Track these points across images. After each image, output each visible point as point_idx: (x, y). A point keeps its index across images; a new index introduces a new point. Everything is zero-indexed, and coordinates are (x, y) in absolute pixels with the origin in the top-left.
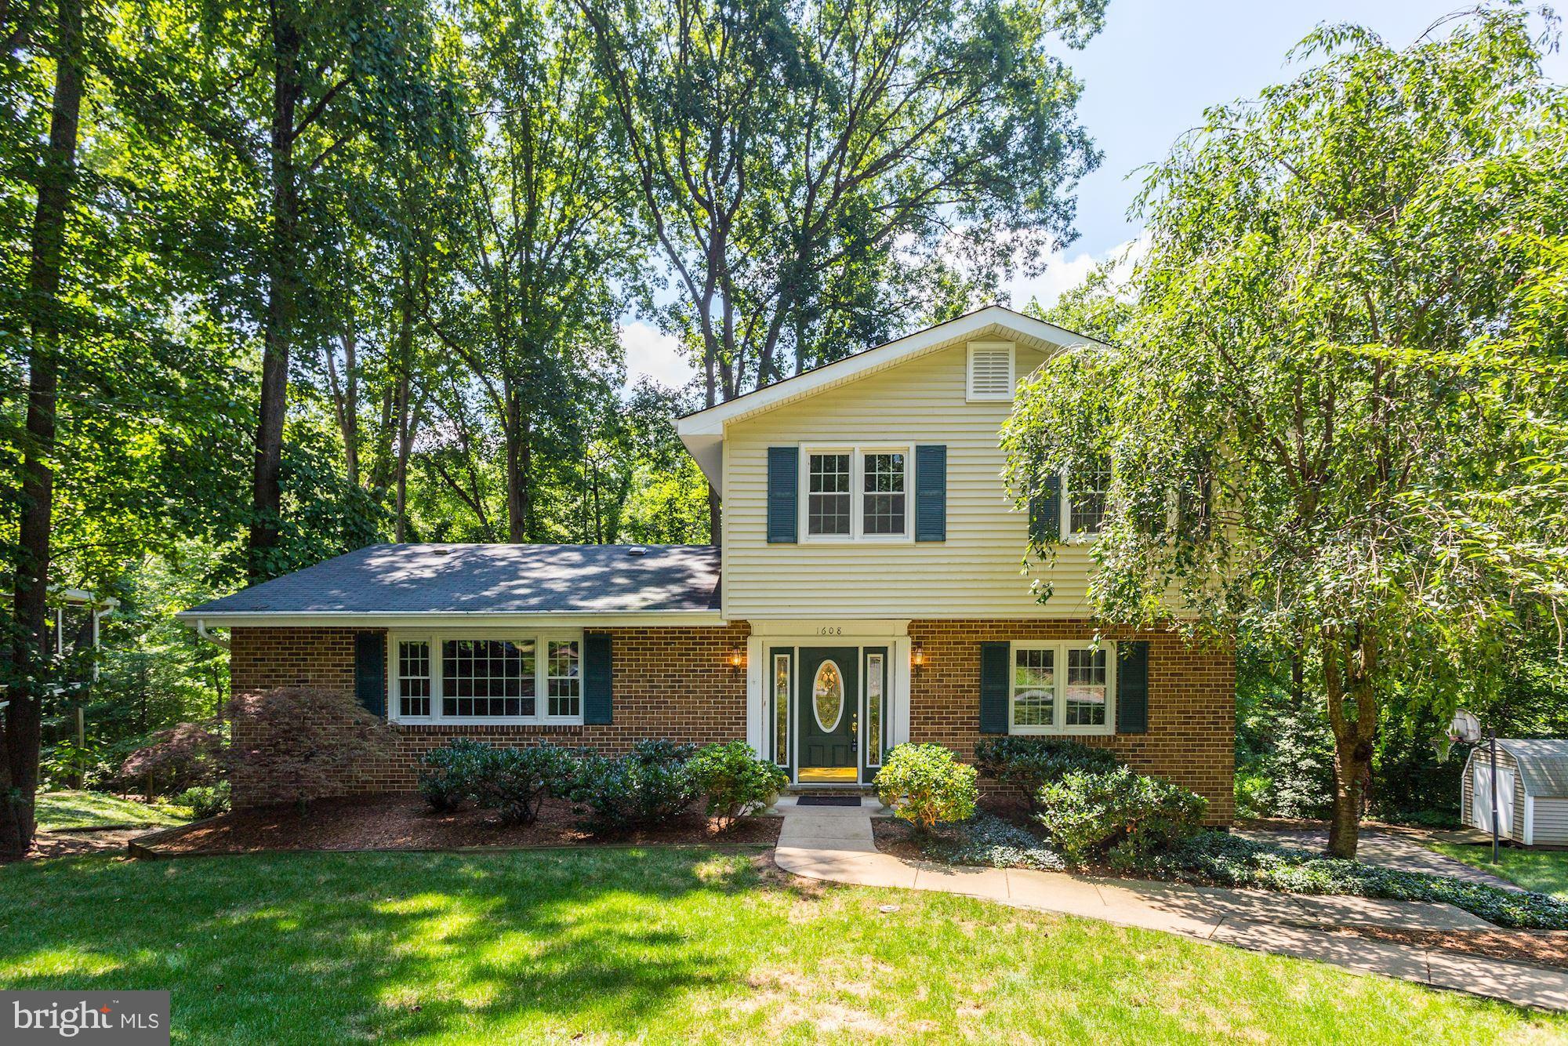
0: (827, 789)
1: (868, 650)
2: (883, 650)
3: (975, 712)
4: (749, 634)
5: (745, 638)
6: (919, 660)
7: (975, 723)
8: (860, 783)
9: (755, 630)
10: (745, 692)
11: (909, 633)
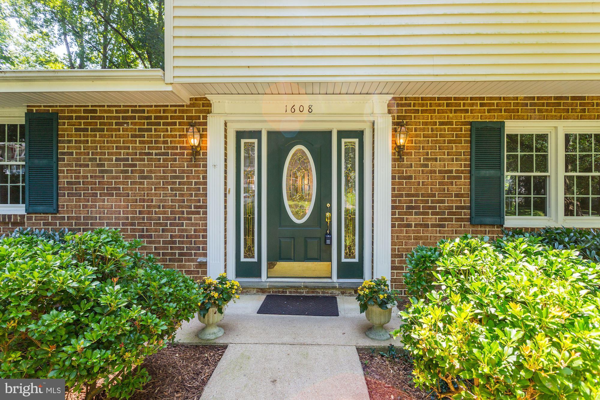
0: (299, 287)
1: (342, 134)
2: (359, 134)
3: (465, 201)
4: (209, 112)
5: (205, 118)
6: (401, 141)
7: (465, 214)
8: (335, 279)
9: (215, 108)
10: (205, 178)
11: (389, 112)
